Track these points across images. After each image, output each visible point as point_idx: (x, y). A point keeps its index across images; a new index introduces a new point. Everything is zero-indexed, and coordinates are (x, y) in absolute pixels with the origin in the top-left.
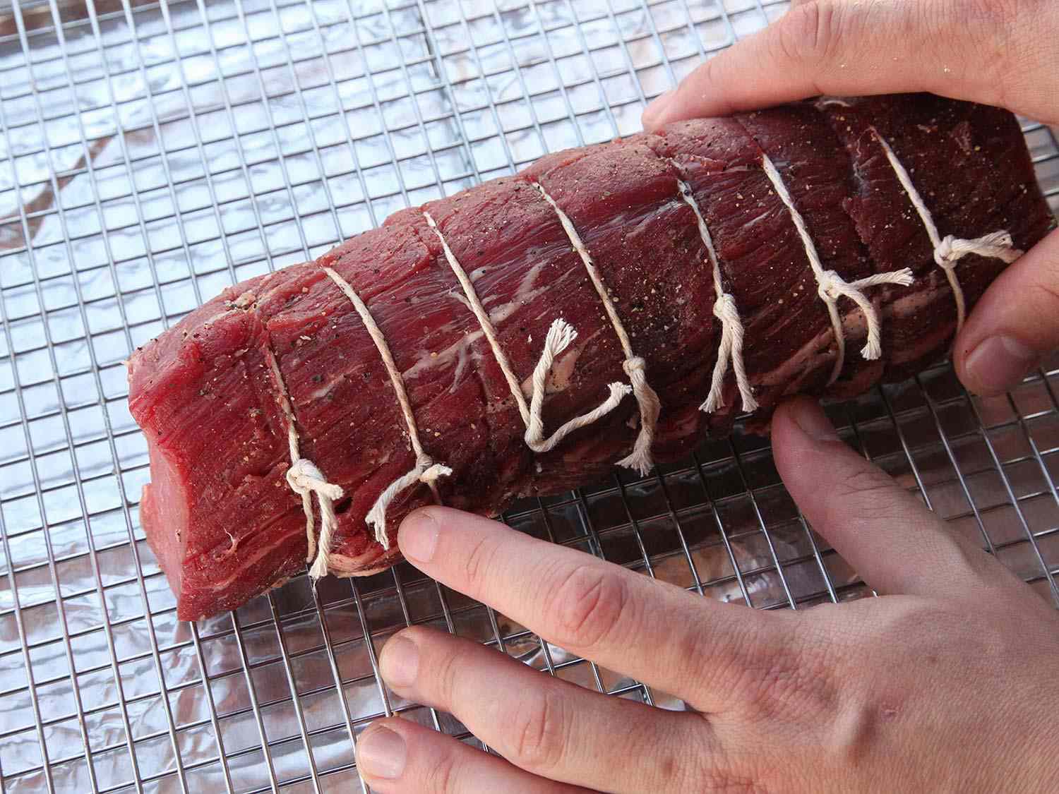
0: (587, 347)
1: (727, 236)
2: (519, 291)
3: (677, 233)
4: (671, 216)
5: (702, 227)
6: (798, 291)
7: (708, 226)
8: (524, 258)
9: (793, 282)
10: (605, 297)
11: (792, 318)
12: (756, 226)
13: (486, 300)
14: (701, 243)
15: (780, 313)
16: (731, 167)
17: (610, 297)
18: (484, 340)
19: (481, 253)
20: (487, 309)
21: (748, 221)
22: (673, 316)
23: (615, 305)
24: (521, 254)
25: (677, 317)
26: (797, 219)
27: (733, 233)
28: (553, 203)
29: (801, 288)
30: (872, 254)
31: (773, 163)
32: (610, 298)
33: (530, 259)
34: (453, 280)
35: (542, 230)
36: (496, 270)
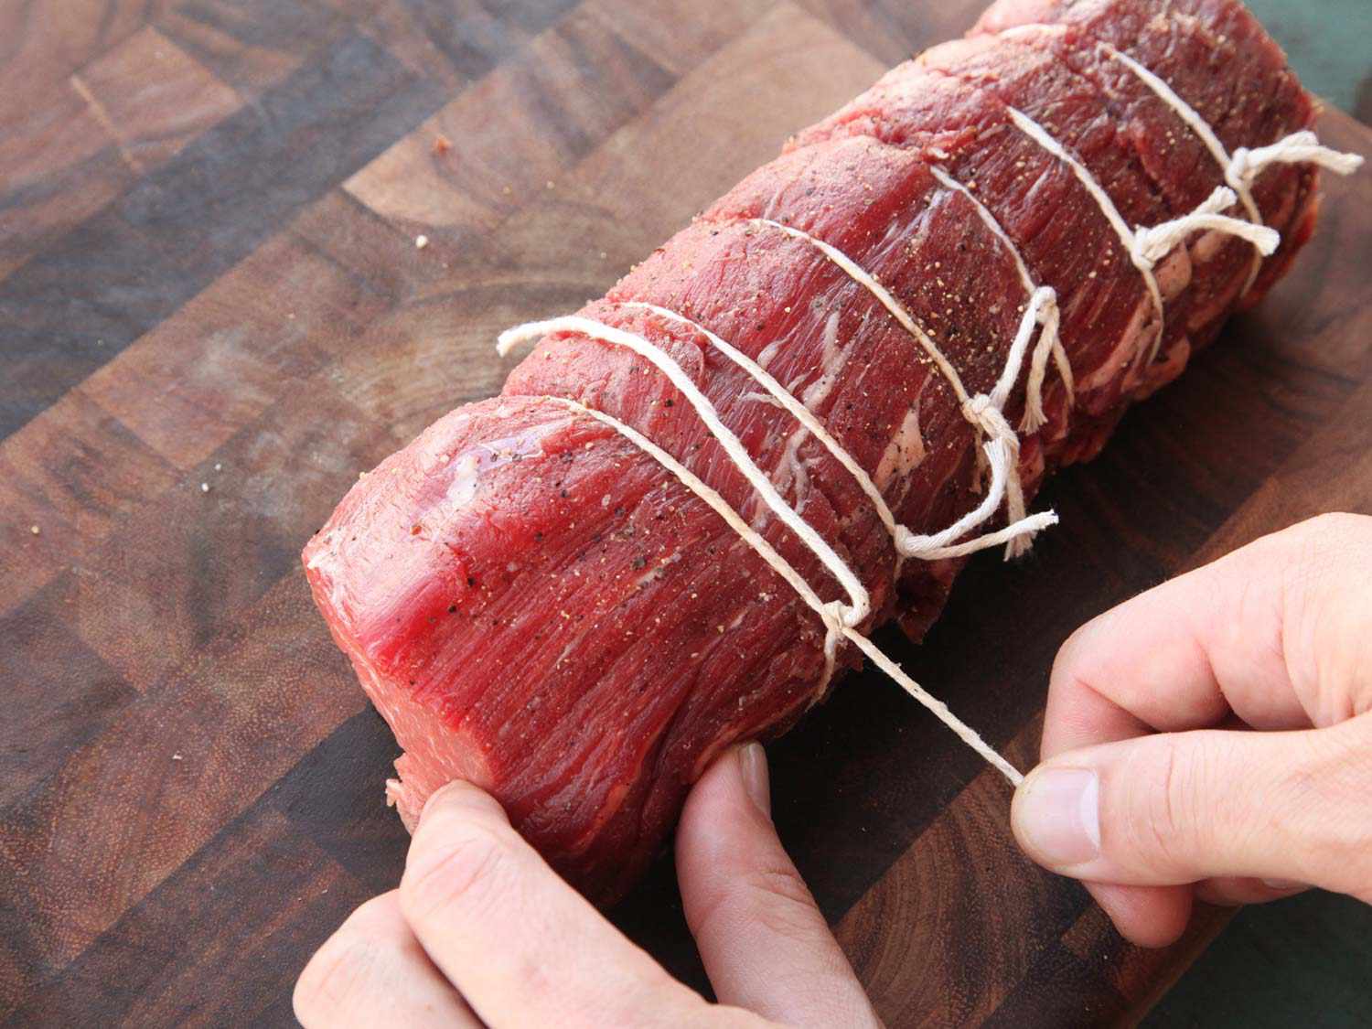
0: (922, 403)
1: (1016, 213)
2: (825, 360)
3: (964, 226)
4: (949, 207)
5: (984, 213)
6: (1108, 258)
7: (989, 208)
8: (812, 317)
9: (1099, 247)
10: (918, 331)
11: (1109, 291)
12: (1042, 191)
13: (793, 385)
14: (990, 233)
15: (1097, 288)
16: (982, 131)
17: (923, 329)
18: (811, 438)
19: (760, 328)
20: (797, 395)
21: (1028, 189)
22: (991, 332)
23: (932, 338)
24: (804, 311)
25: (995, 332)
26: (1082, 173)
27: (1020, 206)
28: (806, 236)
29: (1110, 252)
30: (1166, 190)
31: (1025, 113)
32: (925, 332)
33: (819, 314)
34: (741, 375)
35: (813, 273)
36: (787, 343)
